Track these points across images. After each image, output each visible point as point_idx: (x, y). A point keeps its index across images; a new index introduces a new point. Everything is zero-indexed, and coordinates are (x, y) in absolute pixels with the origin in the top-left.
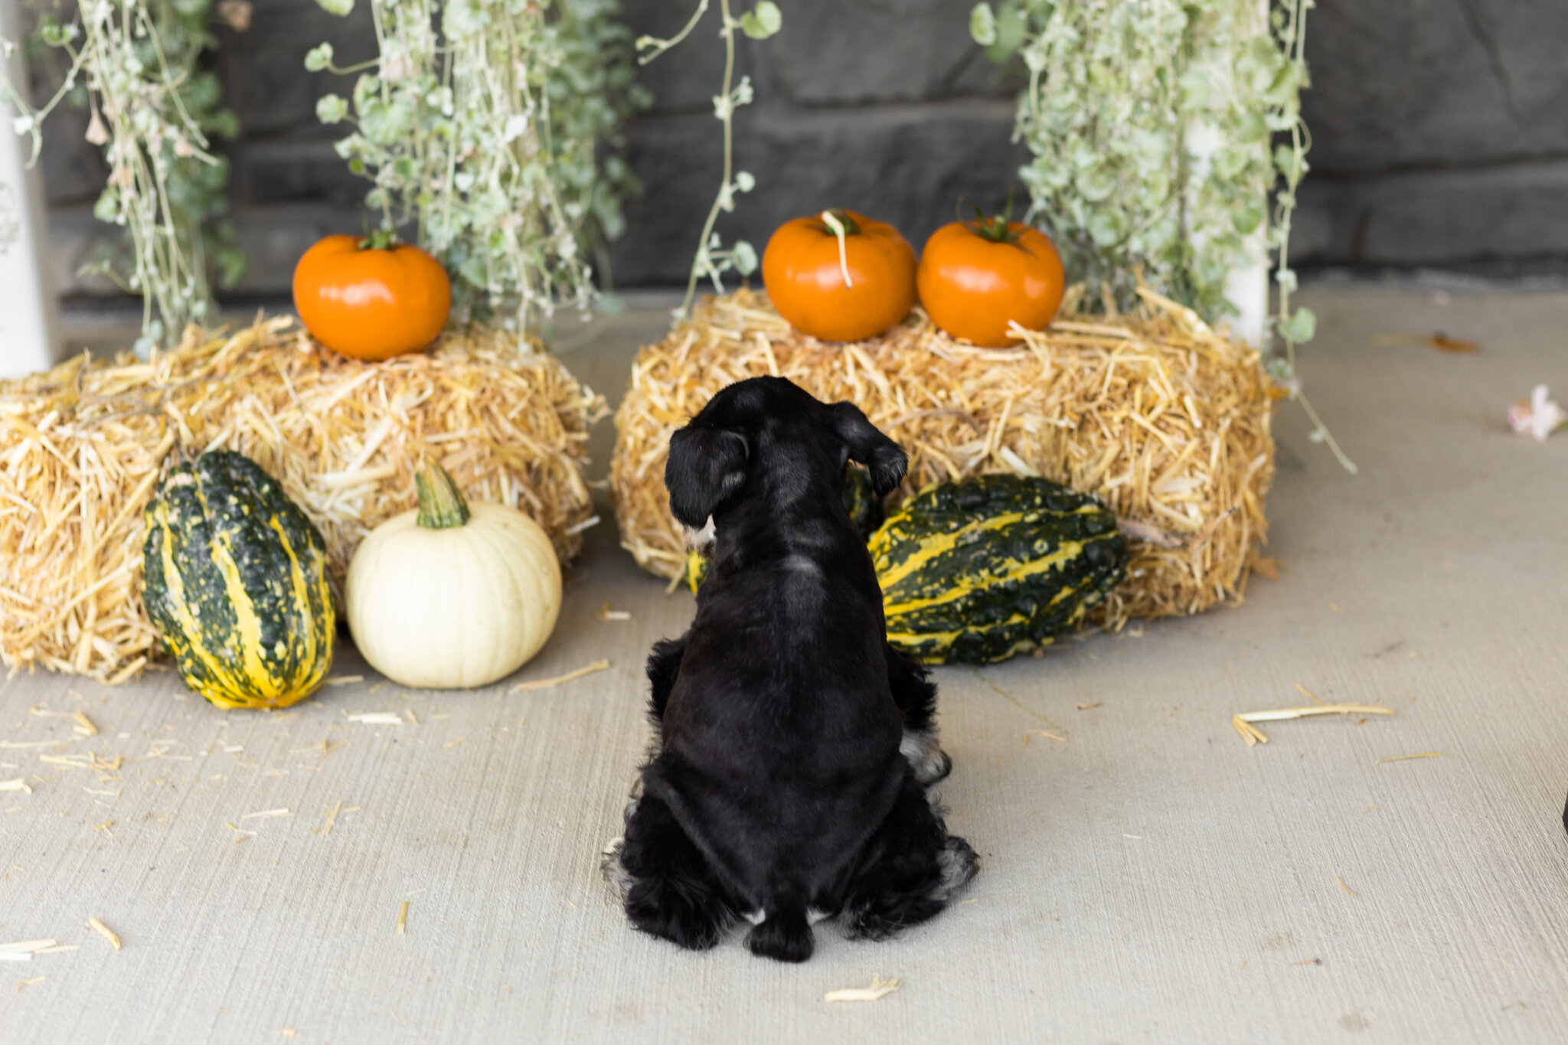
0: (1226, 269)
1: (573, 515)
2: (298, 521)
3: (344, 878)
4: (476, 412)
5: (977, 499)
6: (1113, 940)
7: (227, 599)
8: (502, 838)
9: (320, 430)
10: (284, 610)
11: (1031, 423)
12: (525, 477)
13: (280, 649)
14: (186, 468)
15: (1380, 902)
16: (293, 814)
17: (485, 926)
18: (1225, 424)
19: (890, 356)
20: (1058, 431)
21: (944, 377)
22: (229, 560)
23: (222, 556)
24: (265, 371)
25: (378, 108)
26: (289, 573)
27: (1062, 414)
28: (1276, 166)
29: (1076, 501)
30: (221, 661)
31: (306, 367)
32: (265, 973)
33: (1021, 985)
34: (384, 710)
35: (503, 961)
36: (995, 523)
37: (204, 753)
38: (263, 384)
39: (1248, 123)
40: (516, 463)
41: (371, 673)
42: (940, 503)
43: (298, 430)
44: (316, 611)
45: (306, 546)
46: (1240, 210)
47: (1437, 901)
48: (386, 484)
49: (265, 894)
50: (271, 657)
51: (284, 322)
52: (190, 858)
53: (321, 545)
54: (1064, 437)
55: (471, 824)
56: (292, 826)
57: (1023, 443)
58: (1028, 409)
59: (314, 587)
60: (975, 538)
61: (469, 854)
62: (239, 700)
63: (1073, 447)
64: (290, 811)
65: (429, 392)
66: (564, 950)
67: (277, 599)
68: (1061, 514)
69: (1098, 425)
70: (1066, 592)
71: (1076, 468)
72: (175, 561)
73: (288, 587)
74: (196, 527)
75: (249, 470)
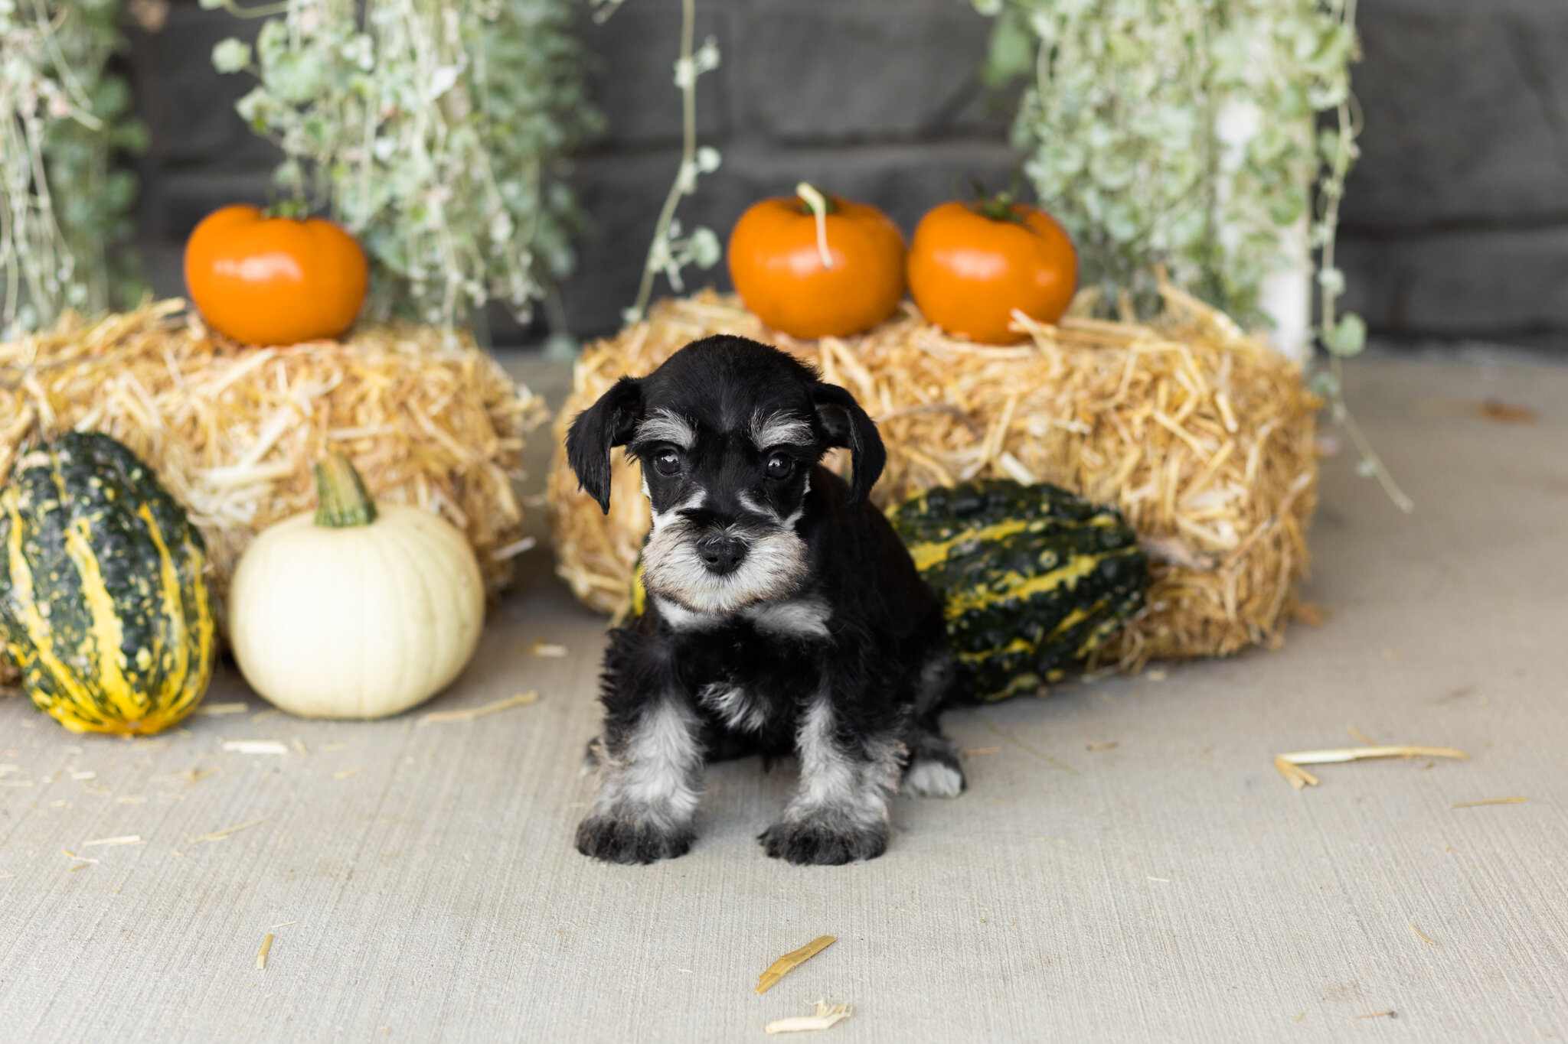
0: (1264, 270)
1: (504, 536)
2: (173, 513)
3: (197, 909)
4: (392, 405)
5: (973, 503)
6: (1137, 988)
7: (82, 598)
8: (395, 871)
9: (207, 418)
10: (150, 612)
11: (1037, 425)
12: (448, 485)
13: (143, 658)
14: (44, 447)
15: (1465, 951)
16: (144, 842)
17: (365, 962)
18: (1264, 432)
19: (873, 352)
20: (1069, 436)
21: (937, 373)
22: (87, 551)
23: (78, 545)
24: (149, 354)
25: (285, 59)
26: (158, 569)
27: (1074, 416)
28: (1320, 153)
29: (1088, 512)
30: (73, 672)
31: (195, 353)
32: (87, 1009)
33: (1024, 1035)
34: (268, 738)
35: (383, 999)
36: (995, 532)
37: (47, 780)
38: (143, 366)
39: (1289, 100)
40: (438, 469)
41: (256, 701)
42: (931, 508)
43: (181, 417)
44: (190, 616)
45: (180, 542)
46: (1279, 202)
47: (1535, 951)
48: (283, 485)
49: (99, 924)
50: (132, 667)
51: (174, 305)
52: (14, 885)
53: (199, 542)
54: (1075, 444)
55: (358, 855)
56: (142, 855)
57: (1029, 450)
58: (1034, 409)
59: (188, 590)
60: (969, 548)
61: (353, 886)
62: (95, 721)
63: (1086, 455)
64: (142, 838)
65: (337, 379)
66: (459, 989)
67: (142, 598)
68: (1071, 524)
69: (1115, 429)
70: (1076, 617)
71: (1090, 479)
72: (24, 552)
73: (156, 586)
74: (50, 513)
75: (118, 454)
